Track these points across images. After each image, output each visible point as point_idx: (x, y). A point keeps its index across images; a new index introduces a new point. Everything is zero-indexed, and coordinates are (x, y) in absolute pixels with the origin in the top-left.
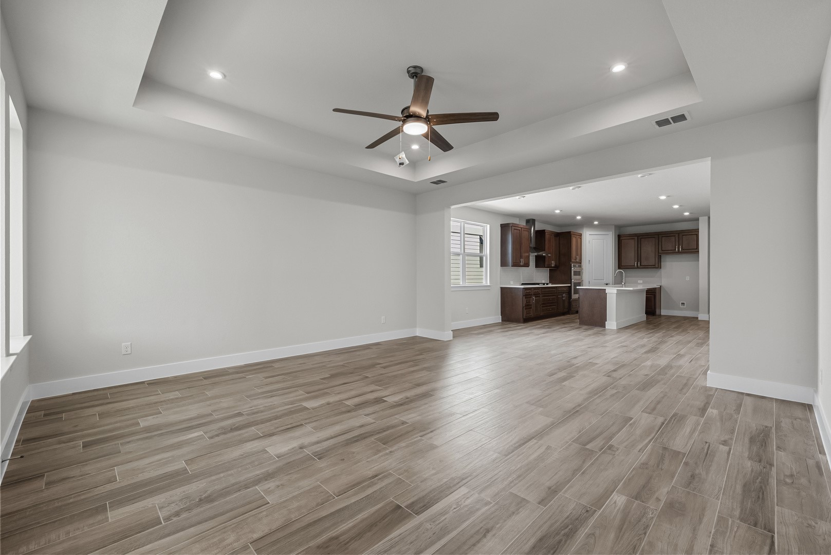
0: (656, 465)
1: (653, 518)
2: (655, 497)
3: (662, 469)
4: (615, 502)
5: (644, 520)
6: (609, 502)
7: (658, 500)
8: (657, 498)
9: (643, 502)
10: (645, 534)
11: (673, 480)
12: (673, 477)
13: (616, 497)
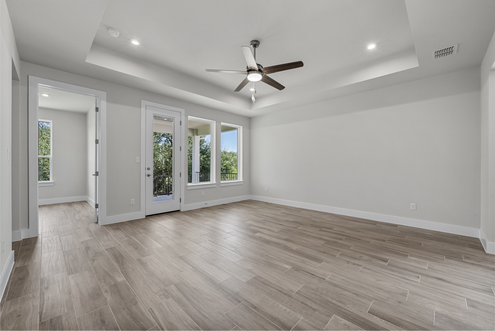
0: (130, 309)
1: (101, 284)
2: (109, 292)
3: (124, 309)
4: (120, 277)
5: (103, 281)
6: (122, 276)
7: (106, 292)
8: (107, 292)
9: (111, 285)
10: (97, 278)
11: (111, 308)
12: (113, 310)
13: (123, 279)
